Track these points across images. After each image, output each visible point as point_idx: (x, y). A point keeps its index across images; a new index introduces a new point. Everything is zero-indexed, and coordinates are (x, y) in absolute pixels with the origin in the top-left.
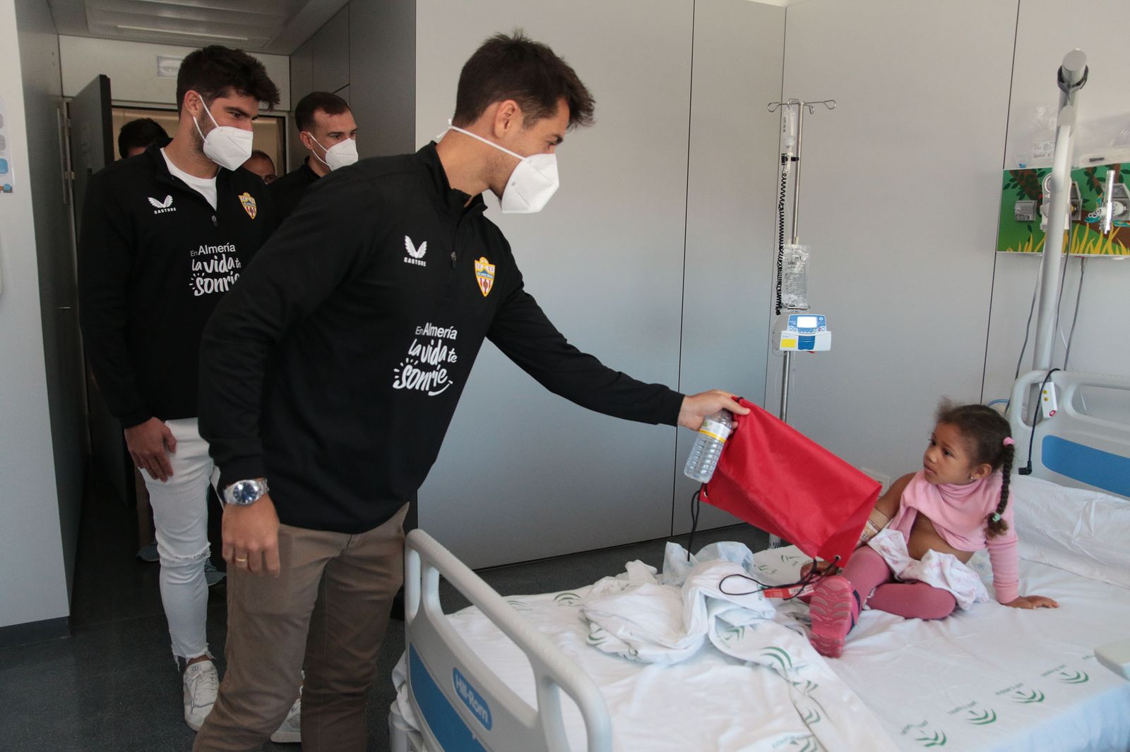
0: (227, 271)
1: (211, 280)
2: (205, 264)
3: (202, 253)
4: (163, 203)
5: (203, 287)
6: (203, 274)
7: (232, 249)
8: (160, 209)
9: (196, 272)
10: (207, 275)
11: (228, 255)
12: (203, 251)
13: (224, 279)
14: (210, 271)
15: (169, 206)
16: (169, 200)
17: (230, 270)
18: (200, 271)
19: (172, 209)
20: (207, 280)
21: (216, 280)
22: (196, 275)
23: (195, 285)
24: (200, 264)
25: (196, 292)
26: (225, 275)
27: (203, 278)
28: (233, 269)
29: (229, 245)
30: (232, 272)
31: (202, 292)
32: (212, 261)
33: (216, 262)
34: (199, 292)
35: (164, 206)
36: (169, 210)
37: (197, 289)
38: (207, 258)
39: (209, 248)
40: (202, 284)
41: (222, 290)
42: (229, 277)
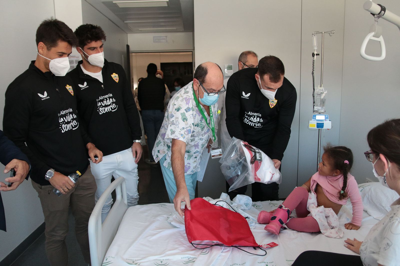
0: (110, 104)
1: (105, 108)
2: (102, 103)
3: (100, 99)
4: (83, 85)
5: (102, 111)
6: (102, 106)
7: (111, 95)
8: (83, 88)
9: (99, 106)
10: (103, 107)
11: (110, 98)
12: (101, 98)
13: (109, 107)
14: (104, 105)
15: (86, 86)
16: (85, 84)
17: (111, 103)
18: (100, 106)
19: (87, 87)
20: (103, 108)
21: (106, 108)
22: (99, 107)
23: (99, 111)
24: (100, 103)
25: (100, 113)
26: (109, 105)
27: (102, 108)
28: (112, 103)
29: (110, 94)
30: (112, 104)
31: (102, 113)
32: (104, 101)
33: (106, 101)
34: (101, 113)
35: (84, 86)
36: (86, 87)
37: (100, 112)
38: (102, 101)
39: (102, 97)
40: (102, 110)
41: (109, 111)
42: (111, 106)
